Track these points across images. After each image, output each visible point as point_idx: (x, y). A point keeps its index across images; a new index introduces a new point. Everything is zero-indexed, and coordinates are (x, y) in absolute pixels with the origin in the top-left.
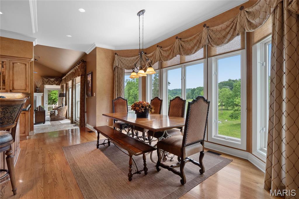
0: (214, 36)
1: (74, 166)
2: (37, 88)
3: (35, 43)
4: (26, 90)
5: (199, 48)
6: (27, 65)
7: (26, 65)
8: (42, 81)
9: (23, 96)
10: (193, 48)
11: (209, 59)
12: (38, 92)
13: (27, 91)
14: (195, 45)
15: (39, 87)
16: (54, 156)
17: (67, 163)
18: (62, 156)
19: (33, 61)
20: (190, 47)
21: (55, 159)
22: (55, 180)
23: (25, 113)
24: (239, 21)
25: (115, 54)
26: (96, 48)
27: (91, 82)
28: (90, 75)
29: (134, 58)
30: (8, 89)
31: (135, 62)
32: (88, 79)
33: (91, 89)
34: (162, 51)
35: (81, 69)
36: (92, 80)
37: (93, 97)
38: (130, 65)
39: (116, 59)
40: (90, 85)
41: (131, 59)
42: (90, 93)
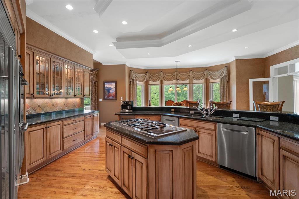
0: (195, 76)
5: (188, 79)
10: (185, 78)
24: (206, 73)
25: (132, 70)
26: (125, 65)
27: (114, 89)
28: (112, 83)
29: (143, 75)
30: (83, 95)
31: (144, 78)
32: (106, 86)
33: (114, 94)
34: (165, 75)
35: (94, 77)
36: (116, 88)
37: (117, 100)
38: (141, 79)
39: (133, 74)
40: (113, 91)
41: (142, 75)
42: (111, 97)
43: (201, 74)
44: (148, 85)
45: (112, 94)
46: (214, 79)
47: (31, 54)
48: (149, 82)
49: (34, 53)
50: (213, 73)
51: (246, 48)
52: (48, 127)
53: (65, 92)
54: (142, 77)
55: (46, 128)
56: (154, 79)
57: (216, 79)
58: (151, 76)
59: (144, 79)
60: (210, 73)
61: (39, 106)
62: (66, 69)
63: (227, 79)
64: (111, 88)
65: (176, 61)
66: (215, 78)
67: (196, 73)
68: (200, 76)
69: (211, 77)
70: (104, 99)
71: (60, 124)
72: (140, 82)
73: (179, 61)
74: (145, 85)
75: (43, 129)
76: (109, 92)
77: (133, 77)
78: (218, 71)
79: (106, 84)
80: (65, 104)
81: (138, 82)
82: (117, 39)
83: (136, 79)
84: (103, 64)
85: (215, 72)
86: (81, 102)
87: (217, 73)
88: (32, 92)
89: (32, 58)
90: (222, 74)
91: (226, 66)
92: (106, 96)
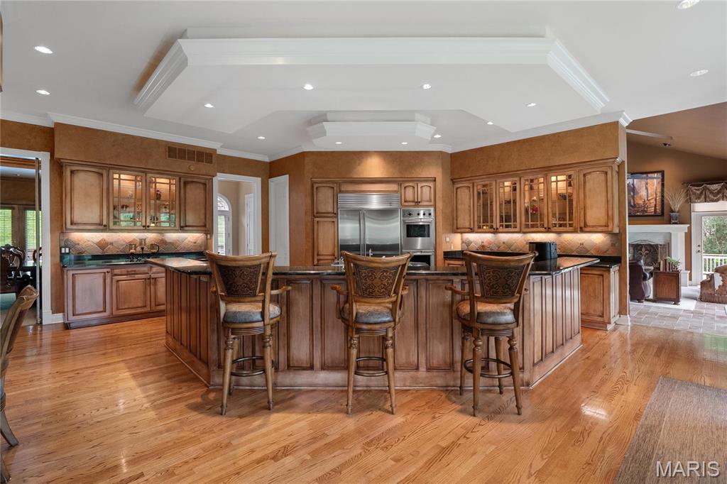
1: (648, 432)
2: (673, 212)
3: (626, 120)
4: (608, 226)
6: (609, 173)
7: (606, 173)
8: (683, 195)
9: (605, 239)
12: (674, 223)
13: (610, 229)
15: (677, 210)
16: (625, 386)
17: (637, 417)
18: (644, 395)
19: (623, 162)
21: (622, 394)
22: (586, 434)
23: (603, 275)
30: (576, 225)
47: (471, 185)
49: (474, 183)
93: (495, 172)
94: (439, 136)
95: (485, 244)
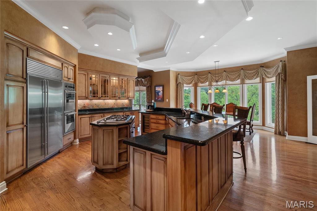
0: (247, 75)
5: (238, 79)
10: (235, 78)
11: (243, 85)
14: (237, 77)
20: (233, 78)
24: (260, 71)
25: (179, 74)
26: (169, 70)
27: (162, 92)
28: (161, 87)
29: (191, 77)
30: (127, 97)
31: (192, 80)
32: (156, 89)
33: (162, 96)
34: (213, 77)
35: (148, 82)
36: (163, 91)
37: (164, 102)
38: (189, 82)
39: (180, 78)
40: (161, 94)
41: (189, 78)
42: (160, 99)
43: (254, 72)
44: (197, 87)
45: (160, 96)
46: (268, 78)
47: (86, 74)
48: (198, 85)
49: (88, 73)
50: (268, 70)
51: (279, 39)
52: (93, 117)
53: (111, 95)
54: (190, 79)
55: (91, 117)
56: (202, 81)
57: (271, 78)
58: (199, 78)
59: (192, 82)
60: (265, 70)
61: (95, 104)
62: (112, 80)
63: (283, 77)
64: (159, 91)
65: (215, 62)
66: (269, 76)
67: (248, 72)
68: (253, 75)
69: (266, 75)
70: (155, 101)
71: (102, 116)
72: (188, 84)
73: (218, 61)
74: (194, 87)
75: (90, 117)
76: (158, 95)
77: (180, 80)
78: (273, 67)
79: (156, 87)
80: (115, 104)
81: (185, 85)
82: (140, 54)
83: (183, 82)
84: (155, 71)
85: (269, 69)
86: (129, 103)
87: (271, 70)
88: (87, 96)
89: (87, 76)
90: (276, 70)
91: (281, 61)
92: (156, 98)
93: (101, 70)
94: (98, 45)
95: (85, 105)
